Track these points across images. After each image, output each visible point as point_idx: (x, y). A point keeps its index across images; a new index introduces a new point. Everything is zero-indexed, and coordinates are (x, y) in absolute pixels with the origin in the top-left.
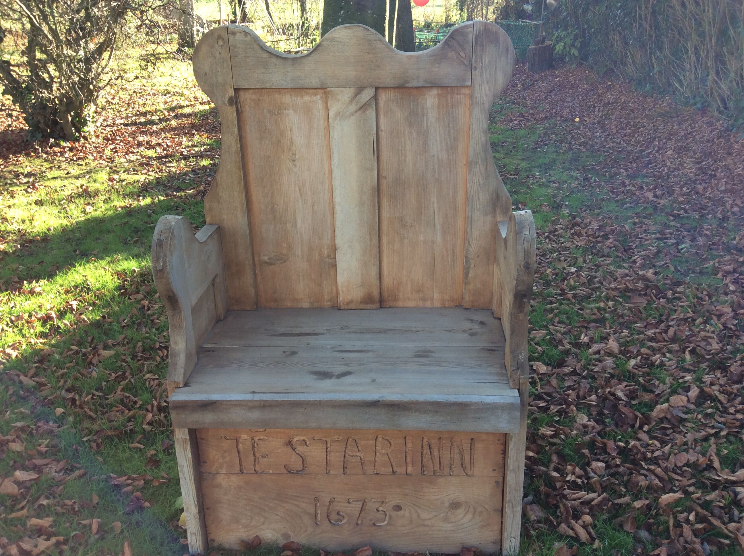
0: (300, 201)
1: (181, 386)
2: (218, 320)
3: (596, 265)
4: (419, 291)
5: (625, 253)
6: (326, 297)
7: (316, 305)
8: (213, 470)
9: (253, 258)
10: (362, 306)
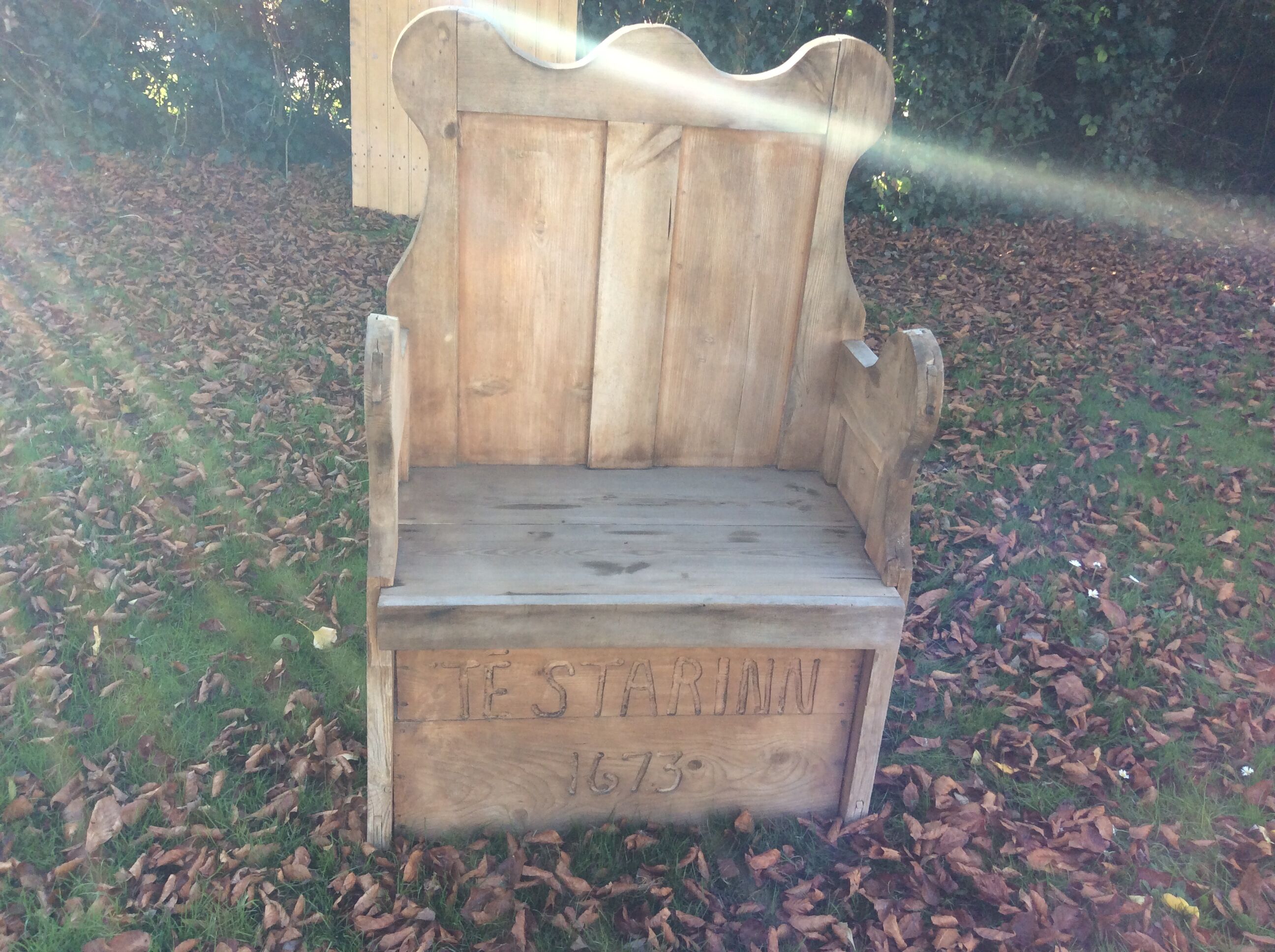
0: (543, 296)
1: (392, 584)
4: (712, 443)
7: (550, 461)
8: (417, 716)
9: (459, 384)
10: (625, 464)
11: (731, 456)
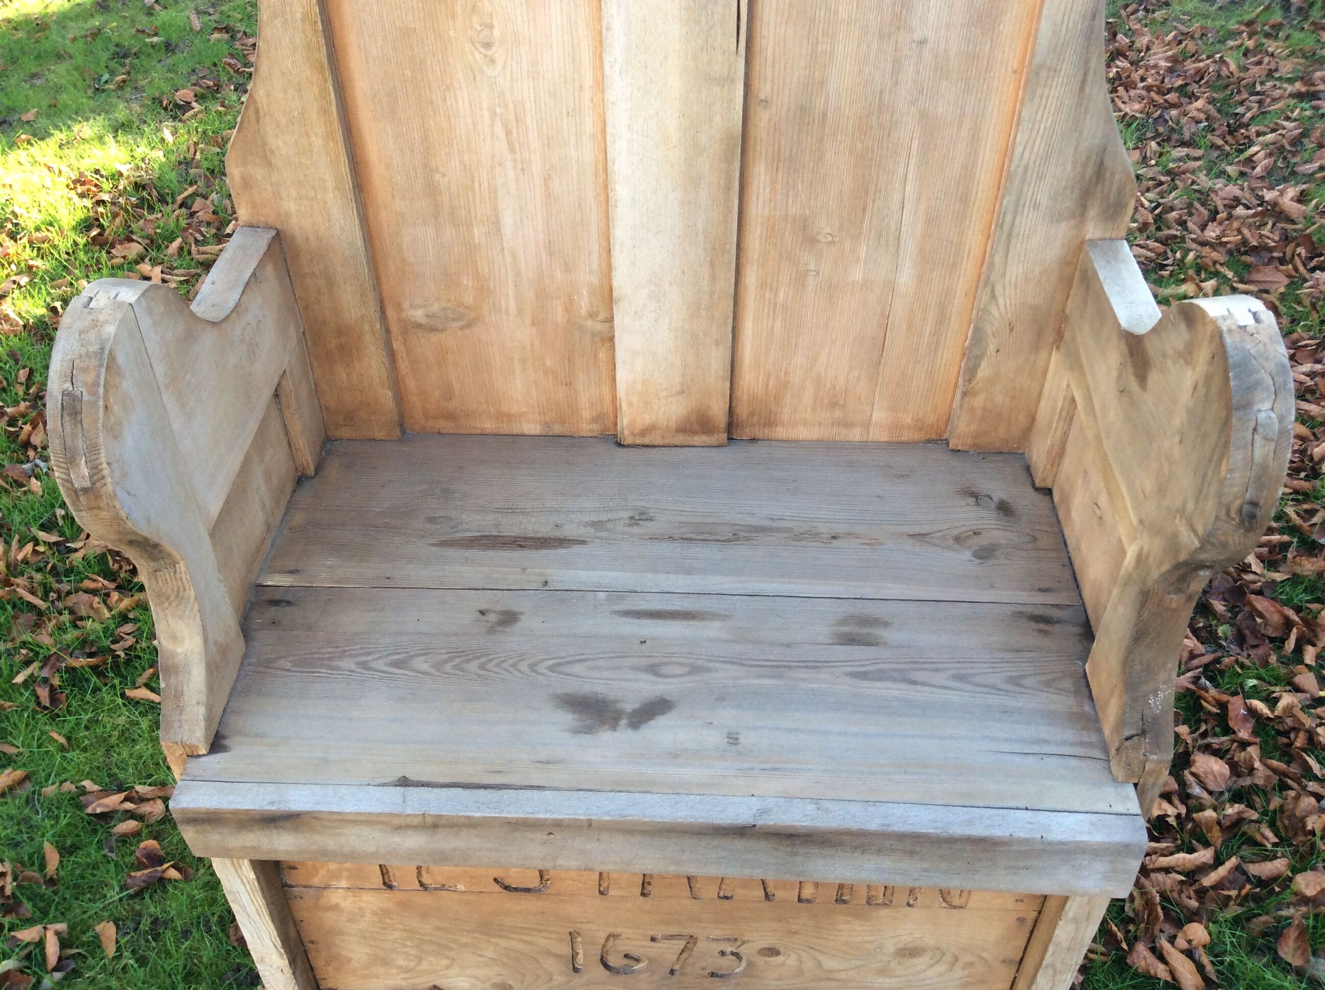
0: (509, 165)
1: (203, 751)
2: (301, 480)
3: (1169, 172)
4: (833, 405)
5: (1228, 138)
6: (586, 414)
7: (557, 429)
8: (316, 881)
9: (383, 311)
10: (681, 439)
11: (867, 425)
